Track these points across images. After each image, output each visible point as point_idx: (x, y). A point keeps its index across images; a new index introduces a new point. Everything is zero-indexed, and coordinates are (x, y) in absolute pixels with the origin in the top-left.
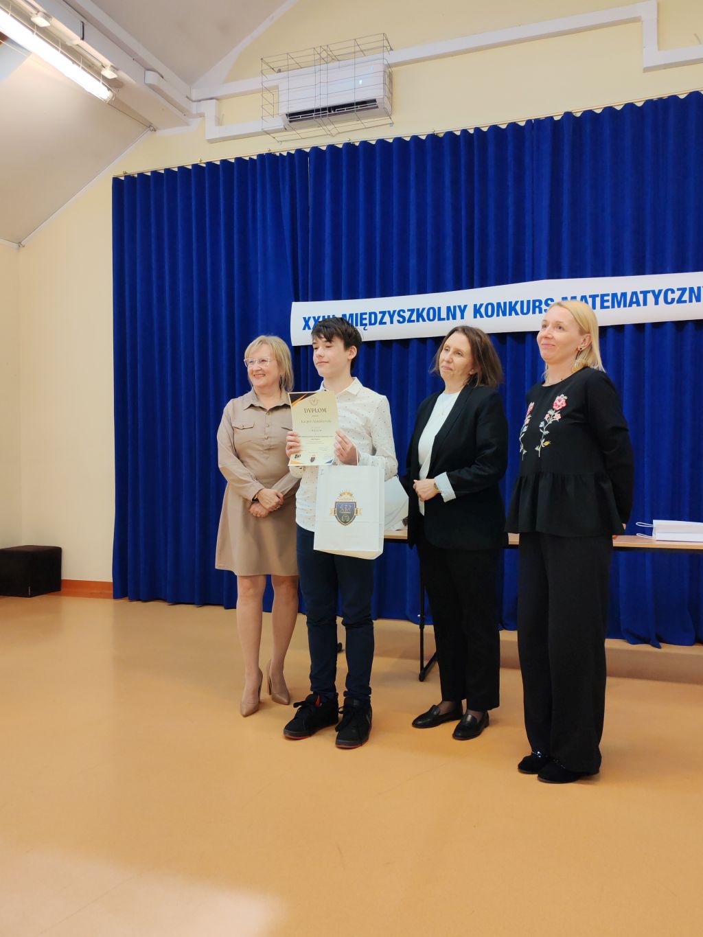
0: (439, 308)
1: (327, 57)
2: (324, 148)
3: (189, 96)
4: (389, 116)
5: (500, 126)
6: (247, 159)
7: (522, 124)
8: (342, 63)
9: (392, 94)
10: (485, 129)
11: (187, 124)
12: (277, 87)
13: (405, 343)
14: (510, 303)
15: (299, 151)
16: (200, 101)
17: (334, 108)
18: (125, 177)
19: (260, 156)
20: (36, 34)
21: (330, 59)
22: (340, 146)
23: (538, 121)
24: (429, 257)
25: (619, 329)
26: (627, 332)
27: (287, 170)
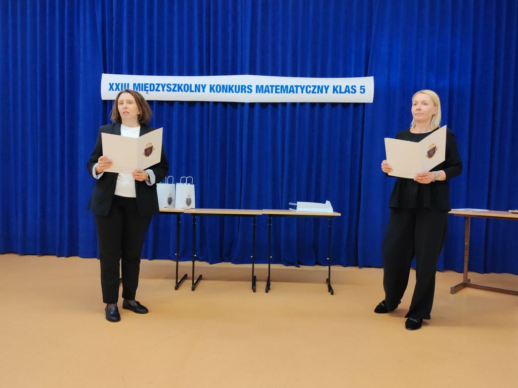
0: (191, 85)
14: (230, 86)
24: (185, 55)
25: (284, 104)
26: (288, 106)
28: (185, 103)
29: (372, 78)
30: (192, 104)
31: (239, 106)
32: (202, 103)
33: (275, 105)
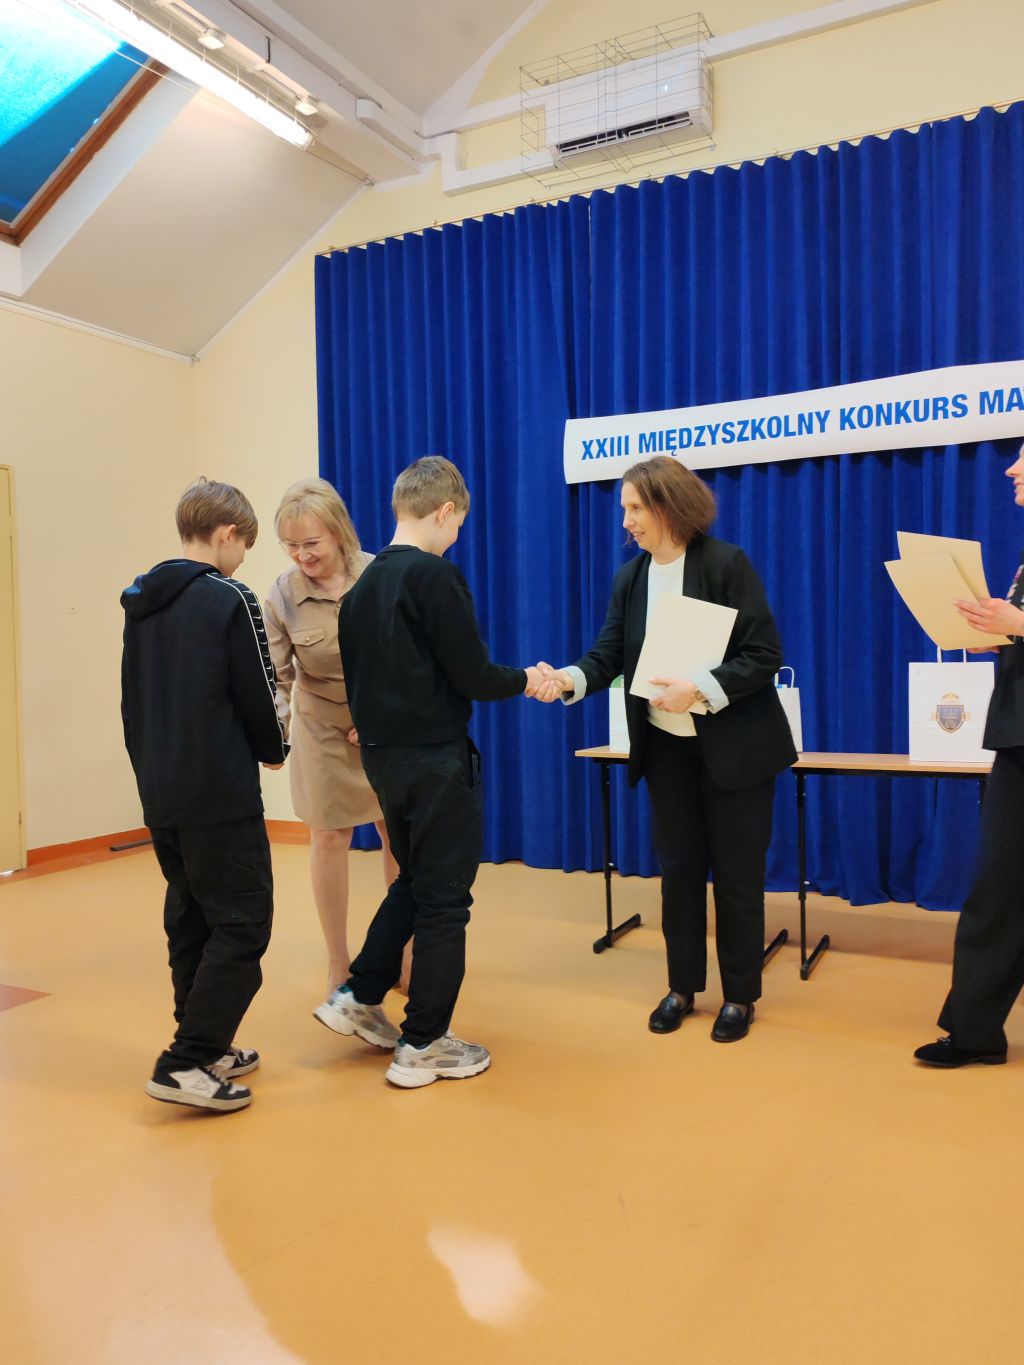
0: (787, 418)
1: (615, 56)
2: (612, 191)
3: (418, 130)
4: (709, 135)
5: (880, 137)
6: (501, 215)
7: (915, 130)
8: (637, 63)
9: (712, 101)
10: (856, 143)
11: (416, 172)
12: (542, 108)
13: (734, 472)
14: (898, 405)
15: (576, 198)
16: (433, 137)
17: (627, 130)
18: (333, 254)
19: (520, 210)
20: (206, 60)
21: (620, 58)
22: (636, 186)
23: (939, 125)
24: (770, 343)
27: (558, 227)
28: (771, 470)
30: (789, 468)
31: (927, 459)
32: (819, 461)
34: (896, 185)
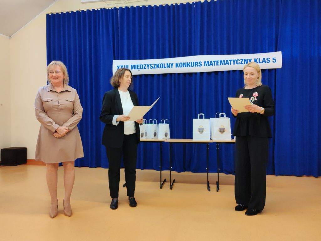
0: (164, 64)
2: (124, 8)
5: (184, 4)
6: (96, 10)
7: (191, 3)
10: (179, 4)
13: (152, 76)
14: (188, 63)
15: (115, 8)
18: (51, 14)
19: (101, 9)
22: (130, 7)
23: (196, 2)
24: (161, 46)
25: (222, 72)
26: (225, 73)
27: (111, 14)
28: (161, 75)
29: (280, 52)
30: (165, 75)
31: (193, 75)
32: (171, 74)
33: (216, 73)
34: (187, 15)
